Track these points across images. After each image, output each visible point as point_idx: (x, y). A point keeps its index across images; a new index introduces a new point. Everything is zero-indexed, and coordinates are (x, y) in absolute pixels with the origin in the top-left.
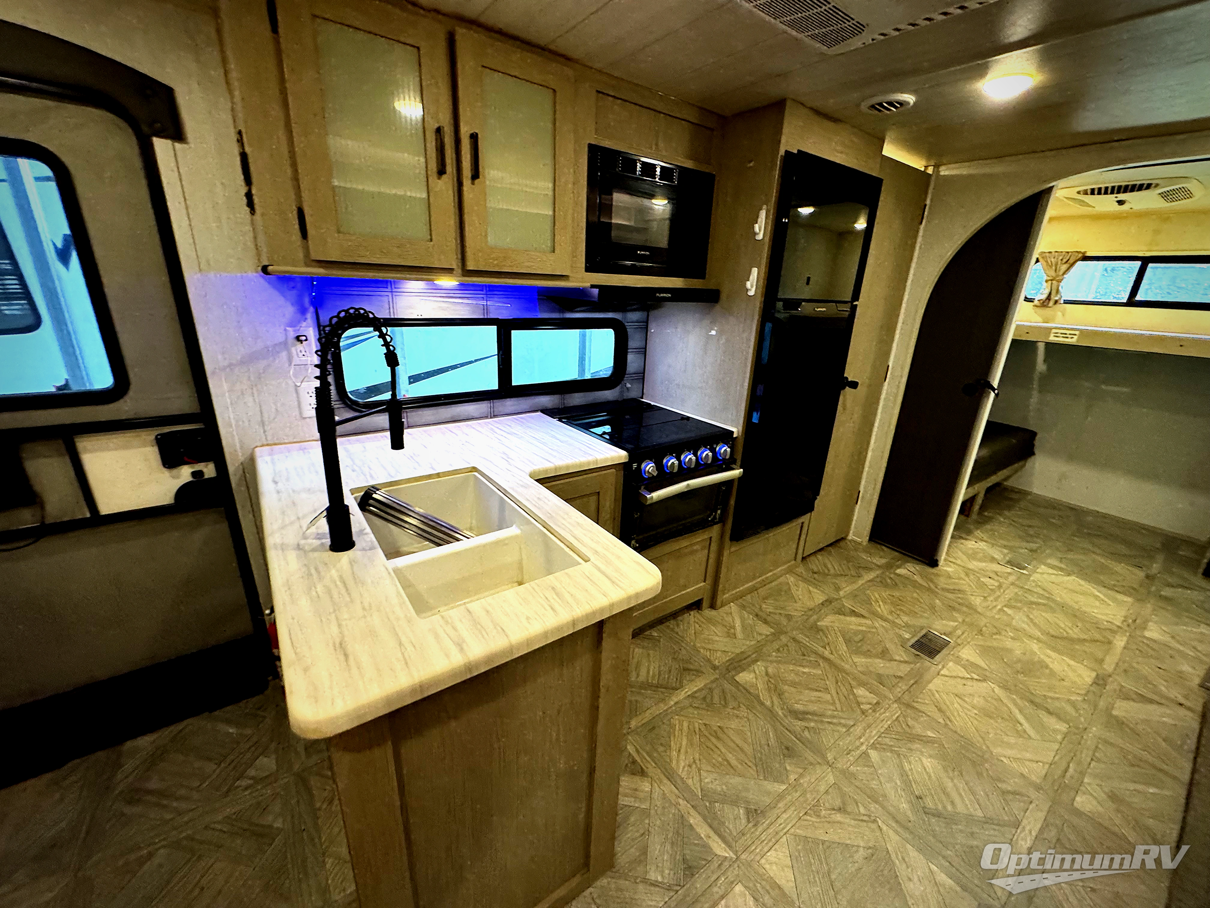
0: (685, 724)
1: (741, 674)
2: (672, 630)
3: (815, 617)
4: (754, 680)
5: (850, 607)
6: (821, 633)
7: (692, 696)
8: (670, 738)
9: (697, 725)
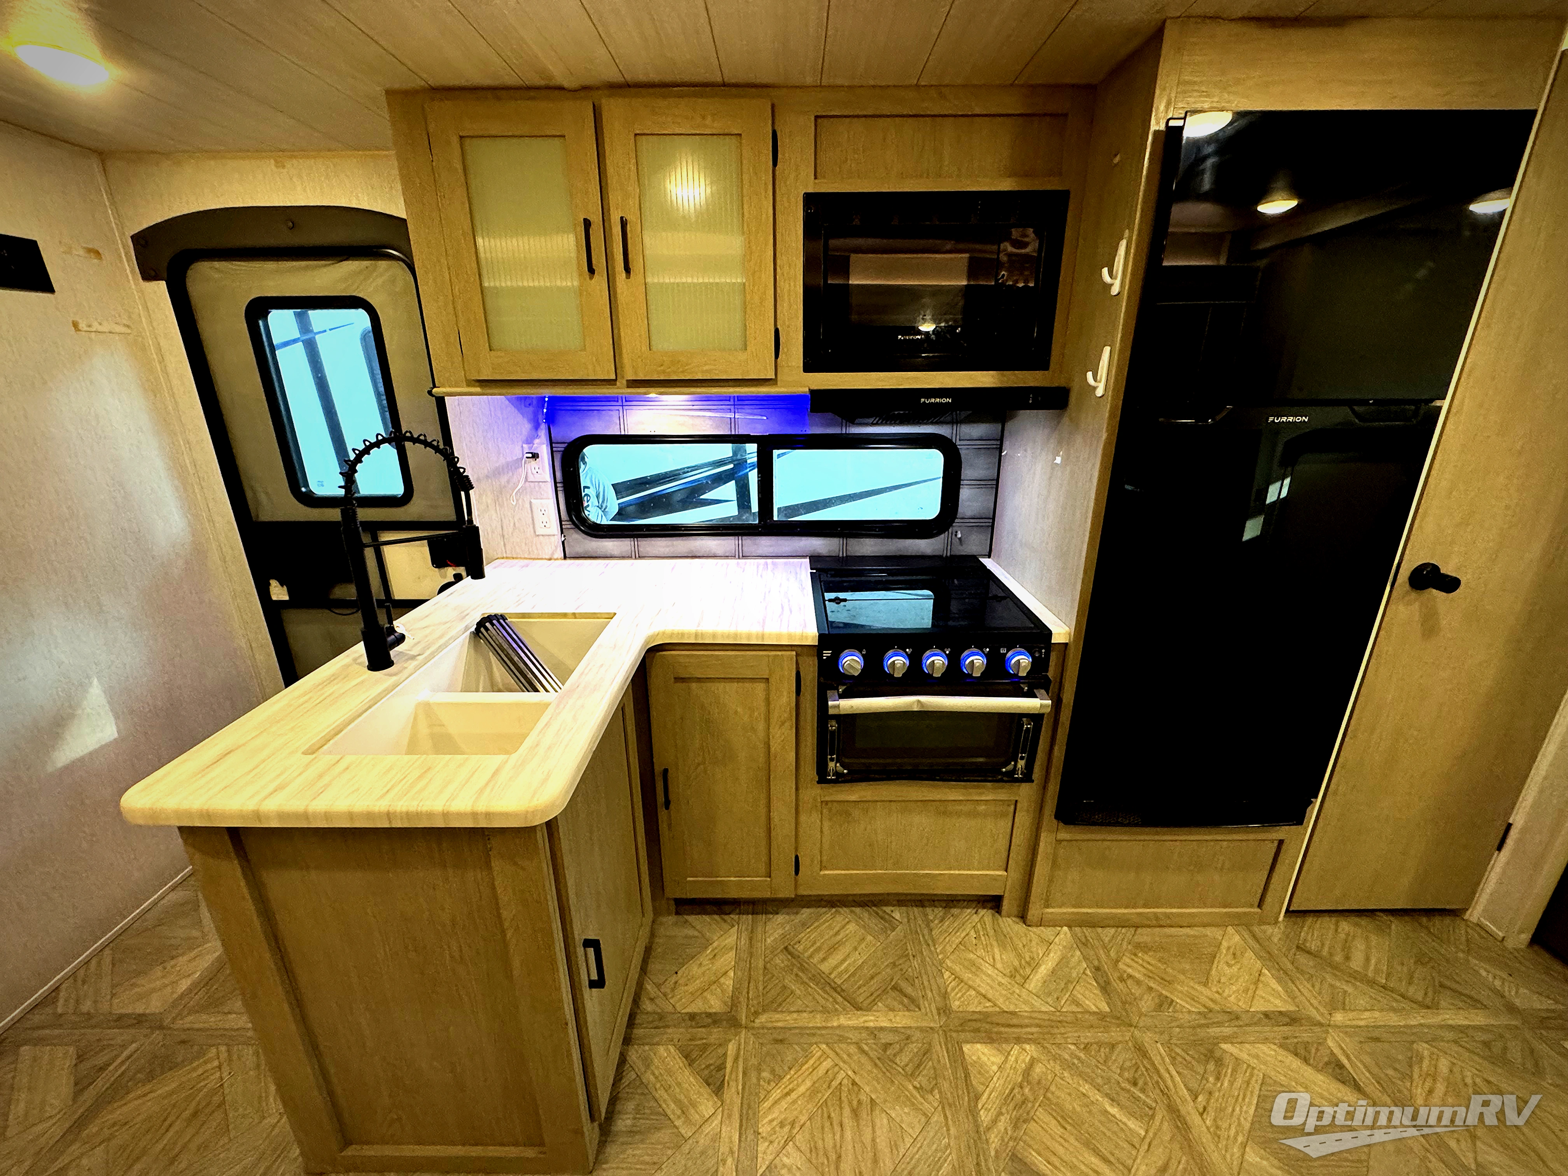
0: (827, 1064)
1: (979, 1046)
2: (928, 924)
3: (1227, 1031)
4: (995, 1068)
5: (1337, 1051)
6: (1211, 1066)
7: (873, 1032)
8: (790, 1069)
9: (842, 1074)
